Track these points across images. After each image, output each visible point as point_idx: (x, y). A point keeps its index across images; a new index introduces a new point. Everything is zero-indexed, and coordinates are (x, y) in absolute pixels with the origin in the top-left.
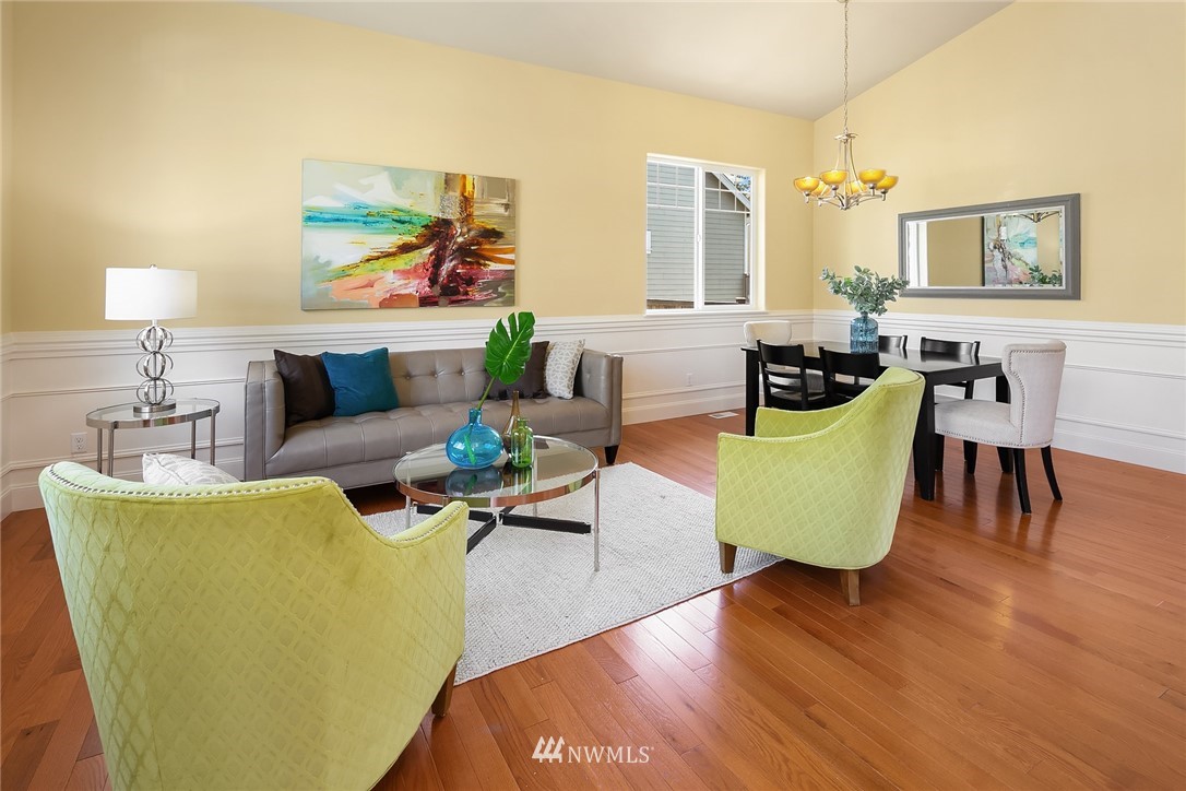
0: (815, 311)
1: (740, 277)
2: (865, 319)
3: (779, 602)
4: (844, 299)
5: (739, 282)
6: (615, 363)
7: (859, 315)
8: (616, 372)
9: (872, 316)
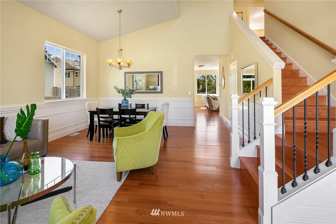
0: (99, 98)
1: (52, 88)
2: (125, 100)
3: (139, 182)
4: (121, 94)
5: (52, 89)
6: (46, 122)
7: (124, 99)
8: (46, 125)
9: (128, 99)
